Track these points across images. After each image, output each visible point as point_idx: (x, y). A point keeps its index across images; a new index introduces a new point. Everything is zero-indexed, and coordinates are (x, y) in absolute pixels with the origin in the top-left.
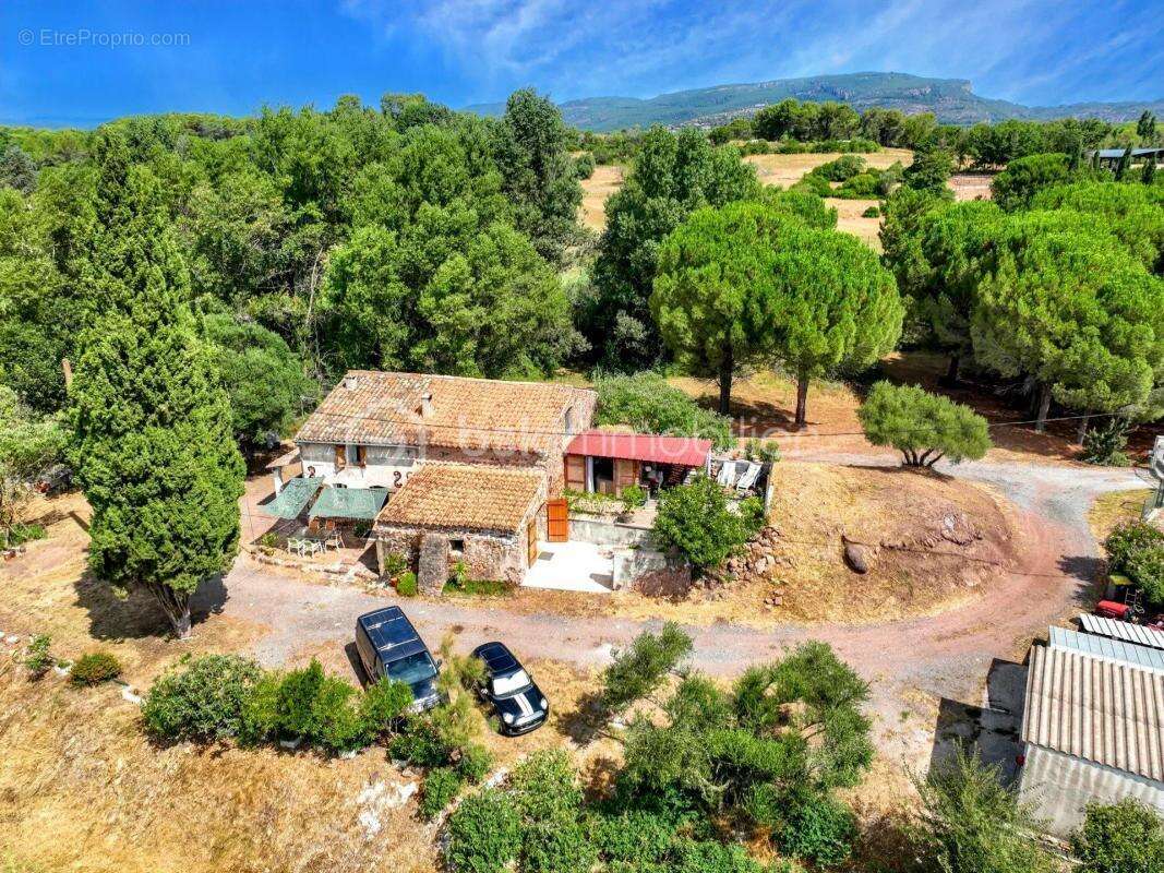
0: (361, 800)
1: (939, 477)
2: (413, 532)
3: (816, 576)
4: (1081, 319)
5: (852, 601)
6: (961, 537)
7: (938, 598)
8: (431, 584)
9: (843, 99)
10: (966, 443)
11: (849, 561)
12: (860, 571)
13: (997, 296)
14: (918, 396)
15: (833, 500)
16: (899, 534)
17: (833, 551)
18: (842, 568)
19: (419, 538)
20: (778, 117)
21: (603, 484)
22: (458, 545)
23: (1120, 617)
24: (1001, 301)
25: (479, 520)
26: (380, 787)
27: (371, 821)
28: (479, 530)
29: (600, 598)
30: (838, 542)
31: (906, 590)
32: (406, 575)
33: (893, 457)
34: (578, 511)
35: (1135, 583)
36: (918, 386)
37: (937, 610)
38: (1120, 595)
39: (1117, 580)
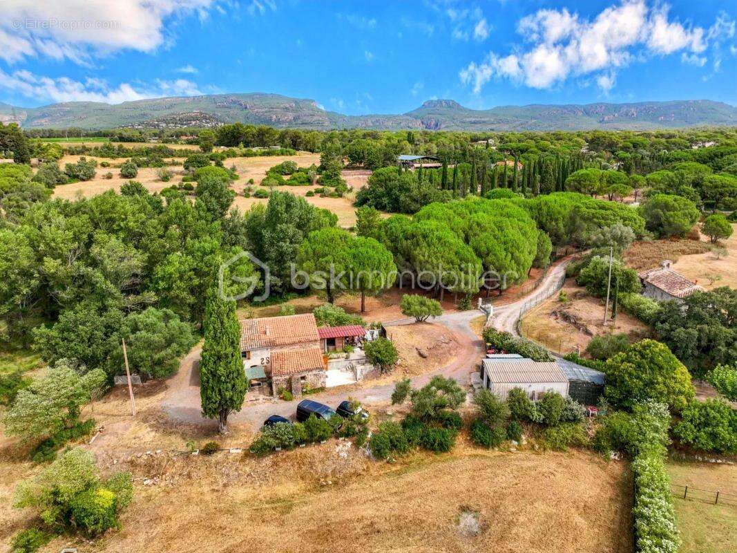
0: (337, 451)
1: (429, 324)
2: (287, 377)
3: (413, 362)
4: (452, 263)
5: (427, 366)
6: (447, 341)
7: (447, 361)
8: (297, 393)
9: (246, 108)
10: (437, 313)
11: (421, 355)
12: (425, 357)
13: (424, 256)
14: (417, 298)
15: (408, 338)
16: (431, 344)
17: (415, 353)
18: (419, 358)
19: (290, 379)
20: (233, 132)
21: (331, 348)
22: (303, 378)
23: (493, 353)
24: (426, 257)
25: (309, 367)
26: (341, 446)
27: (344, 454)
28: (311, 370)
29: (355, 384)
30: (416, 350)
31: (439, 360)
32: (285, 393)
33: (413, 320)
34: (331, 359)
35: (493, 343)
36: (417, 295)
37: (448, 364)
38: (490, 348)
39: (489, 344)
